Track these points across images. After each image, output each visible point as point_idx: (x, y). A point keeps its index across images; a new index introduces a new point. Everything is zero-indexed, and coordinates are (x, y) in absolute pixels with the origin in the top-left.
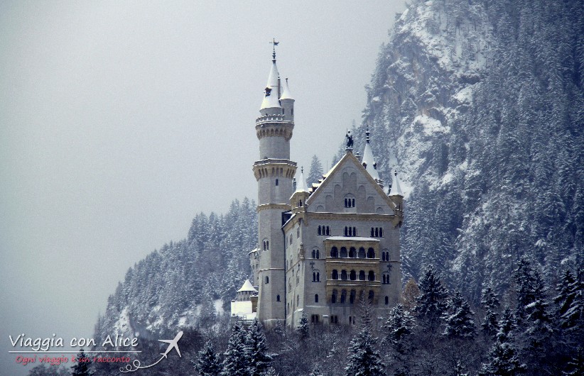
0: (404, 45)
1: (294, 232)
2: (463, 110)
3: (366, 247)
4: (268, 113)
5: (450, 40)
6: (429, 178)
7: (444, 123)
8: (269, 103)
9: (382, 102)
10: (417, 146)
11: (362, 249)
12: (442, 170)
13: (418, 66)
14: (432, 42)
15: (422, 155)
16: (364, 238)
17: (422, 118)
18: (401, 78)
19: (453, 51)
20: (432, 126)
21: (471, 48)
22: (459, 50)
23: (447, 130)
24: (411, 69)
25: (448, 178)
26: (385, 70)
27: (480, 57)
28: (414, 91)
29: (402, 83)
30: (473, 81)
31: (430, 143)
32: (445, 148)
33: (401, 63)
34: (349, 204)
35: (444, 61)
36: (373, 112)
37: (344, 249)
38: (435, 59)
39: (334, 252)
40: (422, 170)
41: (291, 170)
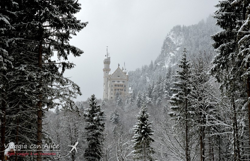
0: (168, 39)
1: (109, 82)
2: (177, 52)
3: (118, 85)
4: (105, 60)
5: (176, 39)
6: (171, 64)
7: (174, 54)
8: (106, 58)
9: (164, 50)
10: (170, 58)
11: (120, 85)
12: (174, 63)
13: (170, 44)
14: (173, 39)
15: (170, 60)
16: (121, 83)
17: (171, 53)
18: (167, 46)
19: (176, 41)
20: (172, 55)
21: (180, 40)
22: (177, 41)
23: (175, 55)
24: (169, 44)
25: (174, 64)
26: (165, 44)
27: (181, 42)
28: (169, 48)
29: (167, 47)
30: (180, 46)
31: (172, 58)
32: (174, 59)
33: (167, 43)
34: (119, 77)
35: (175, 43)
36: (162, 52)
37: (117, 85)
38: (173, 42)
39: (115, 85)
40: (170, 63)
41: (109, 70)
